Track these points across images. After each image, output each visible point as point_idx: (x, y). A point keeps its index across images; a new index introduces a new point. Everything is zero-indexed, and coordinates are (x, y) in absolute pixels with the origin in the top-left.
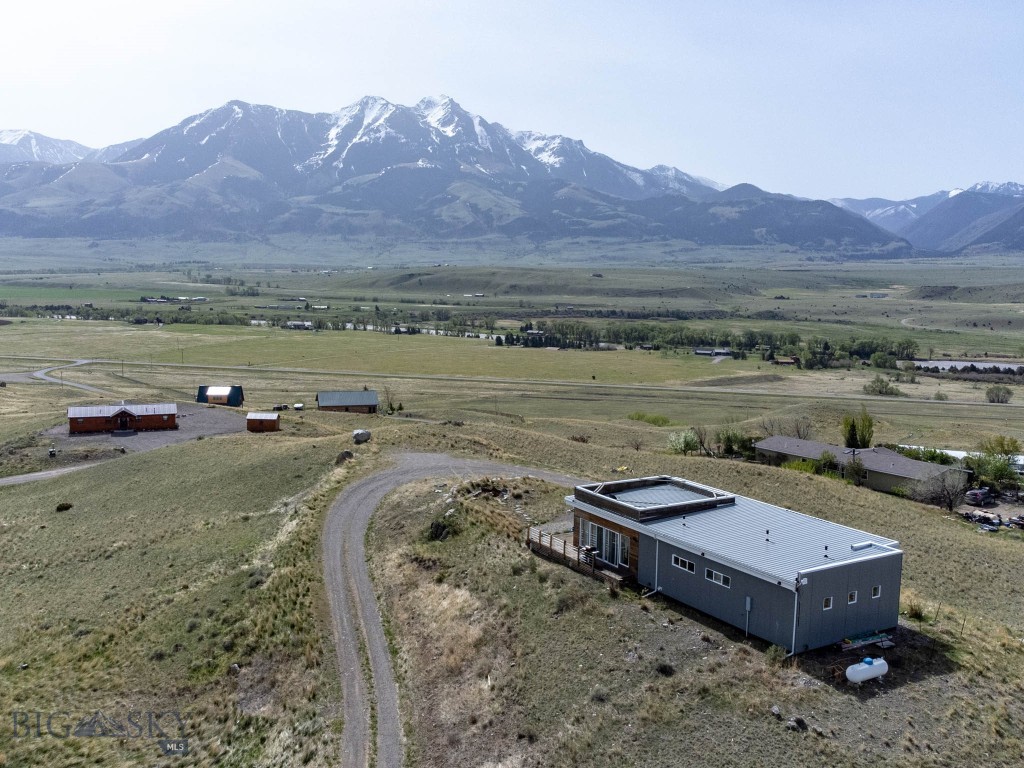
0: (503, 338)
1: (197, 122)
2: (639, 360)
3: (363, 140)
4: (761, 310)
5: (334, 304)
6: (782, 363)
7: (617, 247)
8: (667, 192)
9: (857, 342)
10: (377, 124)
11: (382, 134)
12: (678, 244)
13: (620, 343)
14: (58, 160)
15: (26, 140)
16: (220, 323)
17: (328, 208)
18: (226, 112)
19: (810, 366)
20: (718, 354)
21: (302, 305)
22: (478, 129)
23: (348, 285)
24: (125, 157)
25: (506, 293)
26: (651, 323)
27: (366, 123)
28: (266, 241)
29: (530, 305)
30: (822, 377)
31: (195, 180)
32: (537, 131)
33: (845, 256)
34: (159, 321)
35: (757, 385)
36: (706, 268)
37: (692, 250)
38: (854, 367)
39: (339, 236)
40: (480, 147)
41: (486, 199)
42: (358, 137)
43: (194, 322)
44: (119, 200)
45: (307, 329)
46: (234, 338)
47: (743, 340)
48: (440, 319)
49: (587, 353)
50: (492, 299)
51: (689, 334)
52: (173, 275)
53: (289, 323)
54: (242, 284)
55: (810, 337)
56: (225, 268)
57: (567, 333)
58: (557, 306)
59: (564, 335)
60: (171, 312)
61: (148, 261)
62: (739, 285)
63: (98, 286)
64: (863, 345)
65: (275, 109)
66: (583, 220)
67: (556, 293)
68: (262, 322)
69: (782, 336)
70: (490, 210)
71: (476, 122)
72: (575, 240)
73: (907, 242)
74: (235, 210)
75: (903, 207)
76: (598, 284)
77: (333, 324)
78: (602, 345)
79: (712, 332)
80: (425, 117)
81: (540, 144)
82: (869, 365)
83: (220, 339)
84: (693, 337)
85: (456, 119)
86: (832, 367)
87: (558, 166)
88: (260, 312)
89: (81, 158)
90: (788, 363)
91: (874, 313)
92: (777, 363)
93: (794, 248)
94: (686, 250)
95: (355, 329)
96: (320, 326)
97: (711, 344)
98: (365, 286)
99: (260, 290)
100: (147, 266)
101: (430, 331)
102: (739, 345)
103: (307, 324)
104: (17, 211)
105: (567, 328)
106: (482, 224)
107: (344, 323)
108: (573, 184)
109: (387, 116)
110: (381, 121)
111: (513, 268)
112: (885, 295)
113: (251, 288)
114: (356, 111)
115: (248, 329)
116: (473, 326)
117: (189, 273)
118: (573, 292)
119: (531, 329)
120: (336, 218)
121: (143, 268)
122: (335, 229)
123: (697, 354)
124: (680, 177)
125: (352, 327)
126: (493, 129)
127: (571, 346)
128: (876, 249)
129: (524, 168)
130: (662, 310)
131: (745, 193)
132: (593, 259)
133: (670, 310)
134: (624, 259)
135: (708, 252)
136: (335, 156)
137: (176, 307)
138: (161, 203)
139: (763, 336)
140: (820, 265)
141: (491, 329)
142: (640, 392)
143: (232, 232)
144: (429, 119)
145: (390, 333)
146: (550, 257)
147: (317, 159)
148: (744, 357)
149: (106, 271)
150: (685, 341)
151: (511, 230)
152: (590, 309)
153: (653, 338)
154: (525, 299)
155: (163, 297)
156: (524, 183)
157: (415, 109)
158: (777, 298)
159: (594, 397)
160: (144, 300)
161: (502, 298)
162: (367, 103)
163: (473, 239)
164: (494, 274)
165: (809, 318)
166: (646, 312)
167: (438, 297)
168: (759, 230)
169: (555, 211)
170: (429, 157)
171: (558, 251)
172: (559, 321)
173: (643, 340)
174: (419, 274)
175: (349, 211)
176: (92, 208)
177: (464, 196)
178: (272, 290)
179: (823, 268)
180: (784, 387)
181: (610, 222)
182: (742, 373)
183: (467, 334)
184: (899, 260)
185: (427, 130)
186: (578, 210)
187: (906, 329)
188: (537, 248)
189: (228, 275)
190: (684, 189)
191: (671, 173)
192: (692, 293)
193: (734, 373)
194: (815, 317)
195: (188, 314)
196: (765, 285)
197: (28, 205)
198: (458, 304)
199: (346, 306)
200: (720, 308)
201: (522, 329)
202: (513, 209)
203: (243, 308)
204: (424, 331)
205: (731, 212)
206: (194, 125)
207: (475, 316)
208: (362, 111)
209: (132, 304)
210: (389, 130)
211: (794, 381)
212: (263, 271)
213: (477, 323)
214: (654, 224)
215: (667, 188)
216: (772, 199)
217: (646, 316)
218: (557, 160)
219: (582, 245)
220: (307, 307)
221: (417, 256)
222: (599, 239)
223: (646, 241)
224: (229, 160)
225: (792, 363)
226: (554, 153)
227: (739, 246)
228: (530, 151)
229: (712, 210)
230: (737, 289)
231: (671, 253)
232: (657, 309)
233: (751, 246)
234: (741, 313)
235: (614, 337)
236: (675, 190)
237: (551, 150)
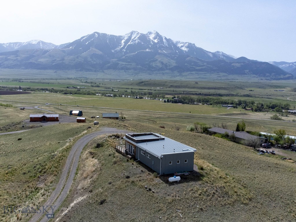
0: (166, 100)
1: (85, 38)
2: (206, 107)
3: (131, 43)
4: (245, 94)
5: (120, 90)
6: (248, 110)
7: (204, 75)
8: (219, 59)
9: (272, 104)
10: (135, 39)
11: (137, 42)
12: (222, 74)
13: (201, 103)
14: (47, 48)
15: (39, 42)
16: (88, 94)
17: (121, 63)
18: (93, 35)
19: (256, 111)
20: (229, 106)
21: (111, 90)
22: (164, 40)
23: (125, 84)
24: (65, 47)
25: (169, 87)
26: (210, 97)
27: (132, 38)
28: (103, 72)
29: (176, 91)
30: (259, 114)
31: (84, 54)
32: (181, 41)
33: (272, 79)
34: (71, 93)
35: (239, 116)
36: (230, 81)
37: (226, 76)
38: (269, 111)
39: (123, 71)
40: (164, 45)
41: (165, 60)
42: (130, 42)
43: (81, 94)
44: (63, 59)
45: (111, 96)
46: (91, 99)
47: (237, 102)
48: (149, 95)
49: (191, 105)
50: (165, 89)
51: (221, 100)
52: (77, 81)
53: (107, 95)
54: (95, 84)
55: (258, 102)
56: (91, 79)
57: (185, 99)
58: (184, 91)
59: (185, 100)
60: (75, 91)
61: (70, 76)
63: (56, 83)
64: (273, 105)
65: (107, 34)
66: (194, 67)
67: (184, 88)
68: (99, 94)
69: (249, 102)
70: (167, 63)
71: (164, 38)
72: (191, 73)
73: (292, 75)
74: (95, 63)
75: (291, 64)
76: (197, 86)
77: (119, 95)
78: (195, 103)
79: (228, 100)
80: (149, 37)
81: (182, 45)
82: (274, 111)
83: (87, 99)
84: (222, 101)
85: (158, 37)
86: (262, 111)
87: (187, 51)
88: (99, 91)
89: (53, 48)
90: (250, 110)
91: (279, 96)
92: (246, 110)
93: (257, 76)
94: (224, 76)
95: (125, 97)
96: (115, 96)
97: (228, 103)
98: (129, 85)
99: (100, 85)
100: (70, 78)
101: (146, 98)
102: (236, 104)
103: (112, 95)
104: (35, 62)
105: (185, 98)
106: (164, 68)
107: (122, 95)
108: (191, 56)
109: (138, 36)
110: (137, 38)
111: (172, 81)
112: (283, 91)
113: (98, 85)
114: (129, 35)
115: (95, 96)
116: (159, 97)
117: (81, 80)
118: (189, 88)
119: (175, 98)
120: (123, 65)
121: (69, 79)
122: (122, 69)
123: (223, 106)
124: (224, 55)
125: (124, 96)
126: (168, 40)
127: (186, 103)
128: (282, 77)
129: (177, 51)
130: (215, 93)
131: (243, 59)
132: (197, 78)
133: (217, 93)
134: (205, 78)
135: (231, 77)
136: (123, 48)
137: (76, 90)
138: (74, 61)
139: (243, 101)
140: (264, 81)
141: (164, 98)
142: (203, 117)
143: (94, 69)
144: (150, 37)
145: (134, 98)
146: (184, 77)
147: (118, 49)
148: (237, 108)
149: (59, 79)
150: (220, 103)
151: (172, 69)
152: (193, 93)
153: (211, 101)
154: (175, 89)
155: (73, 87)
156: (177, 56)
157: (146, 34)
158: (250, 91)
159: (189, 118)
160: (68, 87)
161: (168, 89)
162: (133, 33)
163: (161, 72)
164: (166, 82)
165: (259, 97)
166: (210, 94)
167: (149, 88)
168: (246, 70)
169: (185, 64)
170: (150, 48)
171: (186, 76)
172: (183, 96)
173: (208, 102)
174: (145, 82)
175: (127, 64)
176: (55, 61)
177: (159, 60)
178: (104, 86)
179: (266, 82)
180: (247, 117)
181: (202, 67)
182: (235, 112)
183: (156, 99)
184: (289, 80)
185: (149, 41)
186: (193, 64)
187: (288, 101)
188: (180, 75)
189: (92, 81)
190: (225, 58)
191: (221, 53)
192: (224, 89)
193: (233, 112)
194: (261, 97)
195: (79, 92)
196: (247, 87)
197: (38, 61)
198: (155, 90)
199: (123, 90)
200: (233, 93)
201: (173, 98)
202: (173, 63)
203: (95, 90)
204: (144, 98)
205: (238, 65)
206: (84, 39)
207: (159, 94)
208: (131, 35)
209: (64, 88)
210: (139, 40)
211: (250, 115)
212: (102, 80)
213: (160, 96)
214: (215, 68)
215: (219, 58)
216: (250, 61)
217: (210, 95)
218: (187, 49)
219: (193, 74)
220: (112, 90)
221: (145, 77)
222: (198, 72)
223: (212, 73)
224: (94, 49)
225: (251, 110)
226: (186, 47)
227: (240, 75)
228: (179, 47)
229: (232, 64)
230: (238, 88)
231: (220, 77)
232: (213, 93)
233: (244, 75)
234: (239, 95)
235: (199, 101)
236: (222, 58)
237: (185, 46)
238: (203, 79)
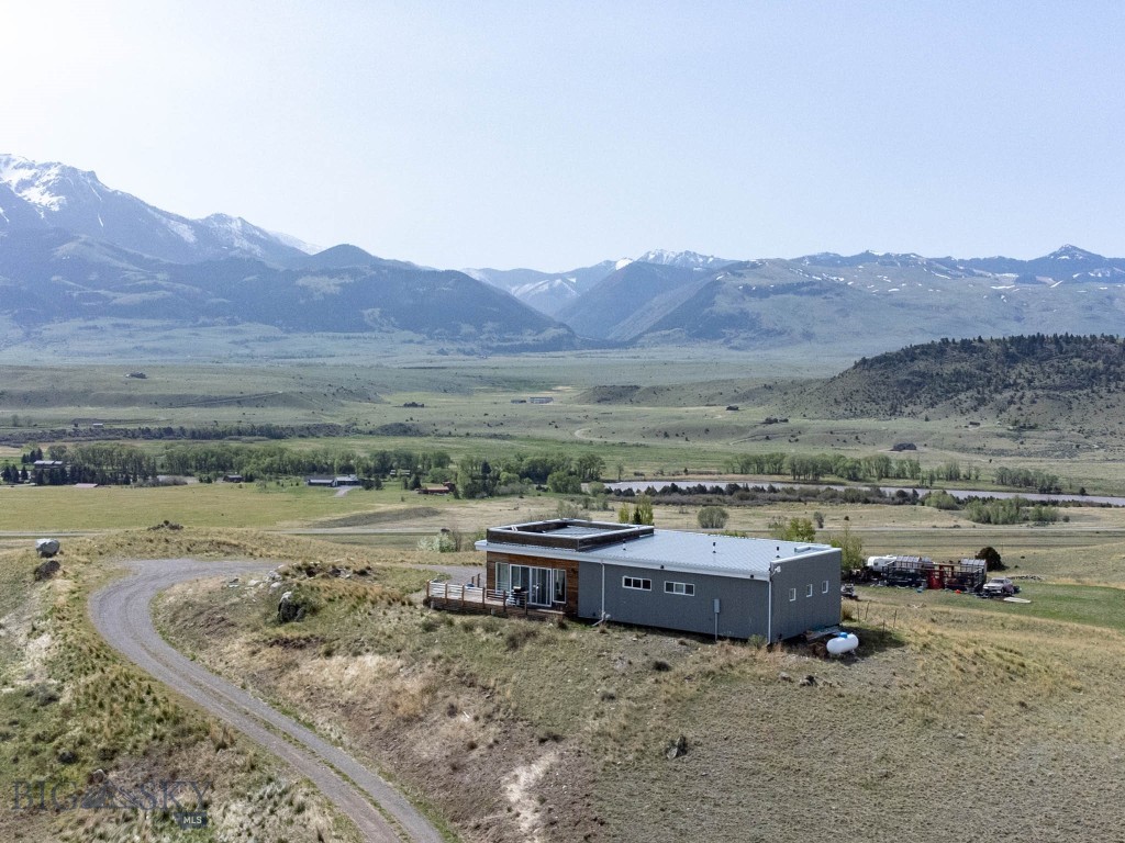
2: (227, 496)
4: (388, 423)
6: (433, 492)
8: (232, 253)
9: (525, 461)
12: (256, 329)
13: (190, 474)
19: (471, 494)
20: (341, 484)
29: (30, 422)
30: (489, 509)
32: (19, 155)
33: (489, 348)
35: (406, 522)
36: (301, 365)
37: (275, 338)
38: (528, 494)
47: (372, 464)
49: (144, 490)
51: (293, 457)
55: (462, 456)
57: (103, 463)
58: (76, 422)
59: (101, 466)
62: (353, 389)
64: (534, 465)
66: (102, 292)
67: (71, 402)
69: (425, 457)
72: (91, 323)
73: (569, 329)
75: (559, 281)
76: (142, 389)
78: (161, 478)
79: (325, 454)
81: (26, 174)
82: (546, 490)
84: (300, 462)
86: (499, 495)
87: (56, 209)
90: (441, 492)
91: (539, 423)
92: (426, 492)
93: (417, 338)
94: (266, 339)
97: (328, 470)
102: (368, 470)
105: (101, 455)
108: (84, 237)
112: (549, 400)
118: (99, 401)
119: (41, 458)
123: (311, 484)
124: (250, 233)
127: (114, 481)
128: (528, 337)
130: (244, 425)
131: (345, 258)
132: (122, 353)
133: (257, 425)
134: (171, 352)
135: (300, 342)
139: (397, 457)
140: (455, 360)
146: (49, 349)
148: (378, 486)
150: (289, 468)
152: (131, 427)
153: (242, 465)
154: (23, 413)
158: (406, 405)
165: (453, 432)
166: (220, 429)
168: (370, 311)
169: (54, 278)
171: (64, 340)
172: (86, 445)
173: (224, 468)
179: (463, 364)
181: (145, 296)
182: (383, 507)
184: (560, 353)
186: (94, 277)
187: (581, 443)
188: (28, 335)
190: (258, 250)
191: (236, 226)
192: (285, 400)
193: (373, 507)
194: (462, 431)
196: (388, 389)
200: (329, 421)
201: (27, 460)
205: (328, 285)
211: (452, 514)
214: (214, 300)
215: (232, 248)
216: (385, 268)
217: (219, 436)
218: (55, 199)
219: (102, 330)
222: (130, 322)
223: (204, 325)
225: (446, 492)
226: (48, 189)
227: (343, 335)
228: (8, 184)
229: (301, 282)
230: (350, 394)
231: (244, 343)
232: (236, 425)
233: (361, 334)
234: (360, 428)
235: (181, 467)
236: (243, 251)
237: (44, 184)
238: (158, 357)
